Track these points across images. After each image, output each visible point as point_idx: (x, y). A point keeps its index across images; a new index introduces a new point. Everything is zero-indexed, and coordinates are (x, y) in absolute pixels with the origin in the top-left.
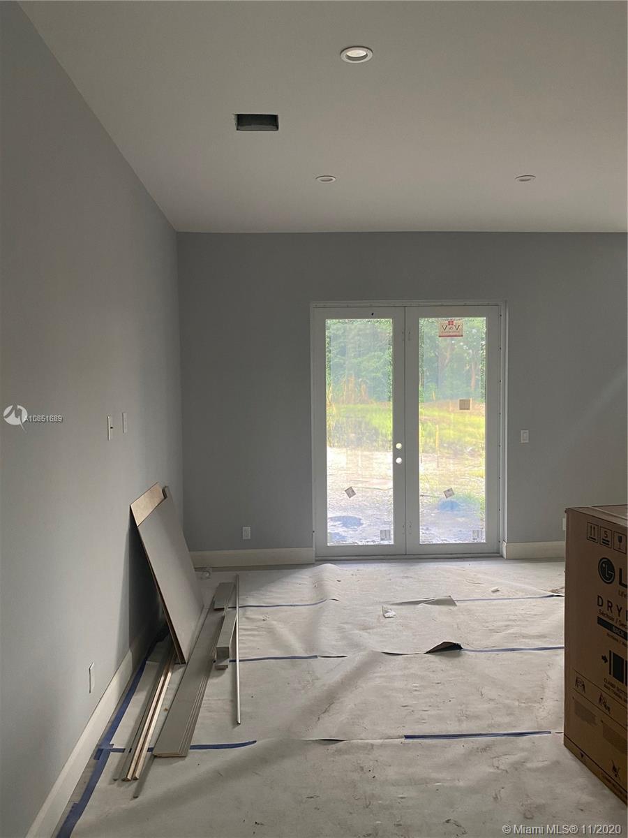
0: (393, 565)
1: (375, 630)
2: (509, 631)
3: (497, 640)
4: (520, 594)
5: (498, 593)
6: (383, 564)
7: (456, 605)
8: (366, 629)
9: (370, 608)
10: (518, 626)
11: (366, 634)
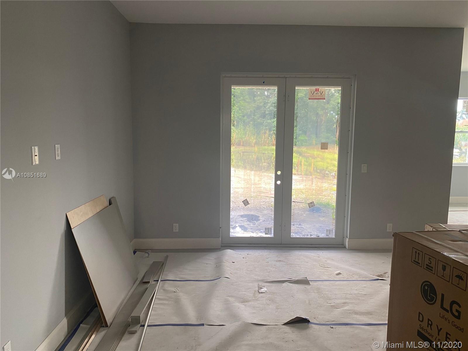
0: (272, 251)
1: (250, 303)
2: (345, 308)
3: (336, 315)
4: (356, 277)
5: (340, 276)
6: (266, 251)
7: (310, 284)
8: (244, 302)
9: (250, 284)
10: (352, 303)
11: (243, 306)
